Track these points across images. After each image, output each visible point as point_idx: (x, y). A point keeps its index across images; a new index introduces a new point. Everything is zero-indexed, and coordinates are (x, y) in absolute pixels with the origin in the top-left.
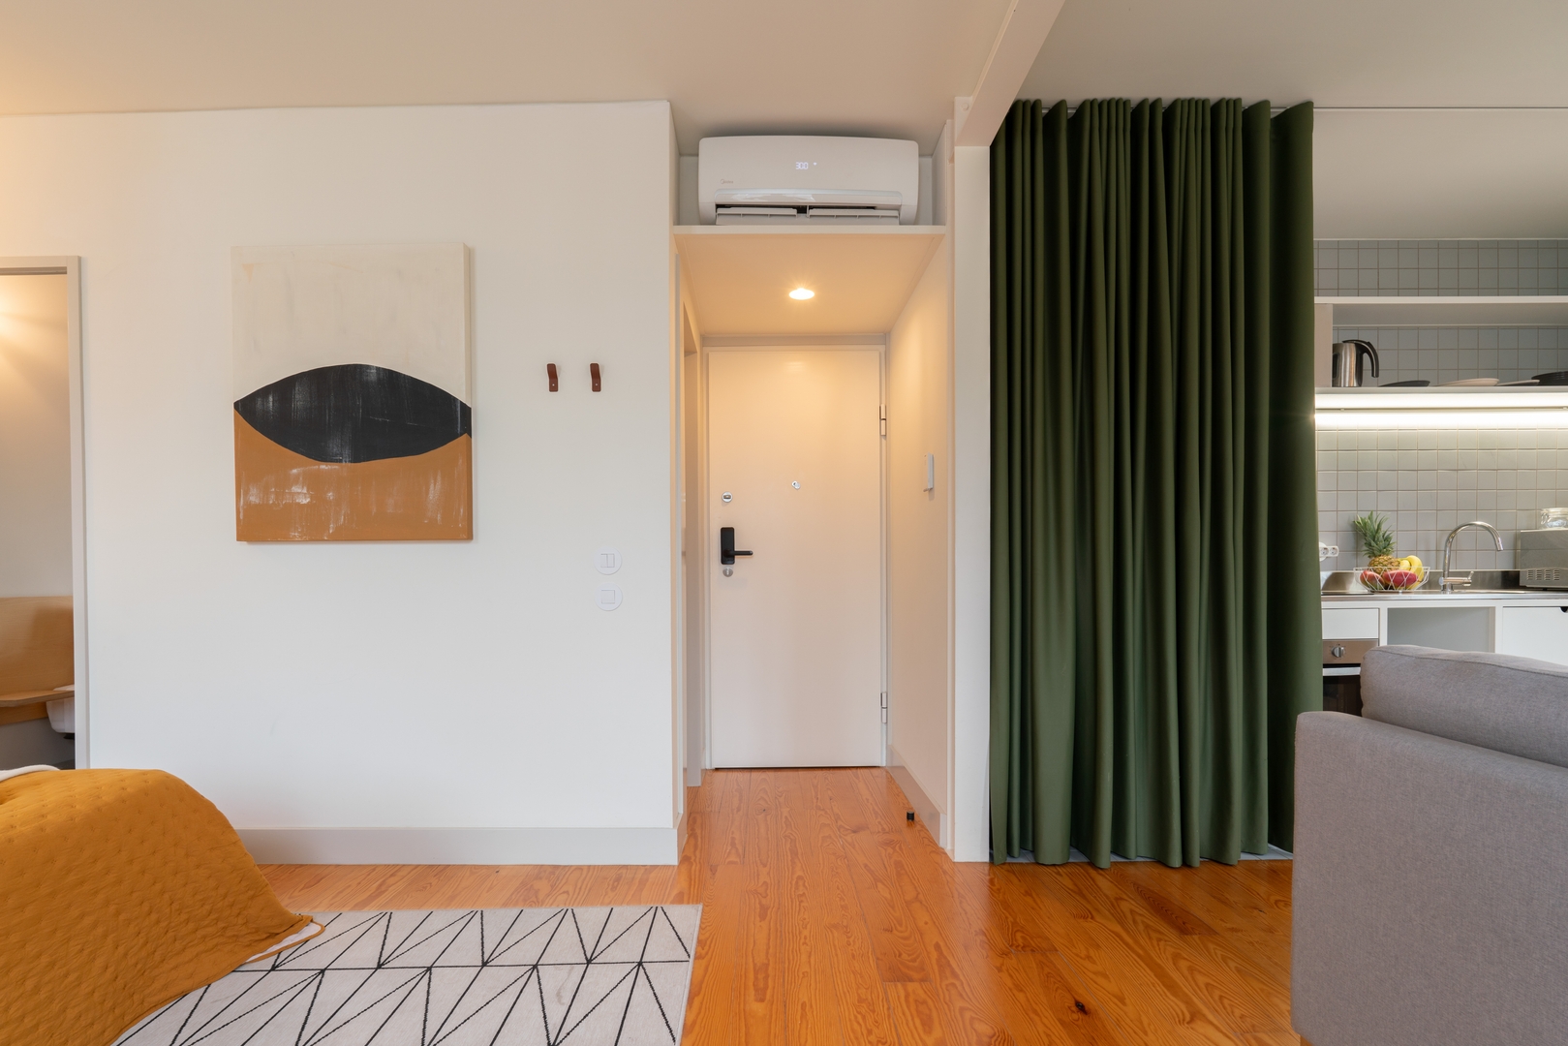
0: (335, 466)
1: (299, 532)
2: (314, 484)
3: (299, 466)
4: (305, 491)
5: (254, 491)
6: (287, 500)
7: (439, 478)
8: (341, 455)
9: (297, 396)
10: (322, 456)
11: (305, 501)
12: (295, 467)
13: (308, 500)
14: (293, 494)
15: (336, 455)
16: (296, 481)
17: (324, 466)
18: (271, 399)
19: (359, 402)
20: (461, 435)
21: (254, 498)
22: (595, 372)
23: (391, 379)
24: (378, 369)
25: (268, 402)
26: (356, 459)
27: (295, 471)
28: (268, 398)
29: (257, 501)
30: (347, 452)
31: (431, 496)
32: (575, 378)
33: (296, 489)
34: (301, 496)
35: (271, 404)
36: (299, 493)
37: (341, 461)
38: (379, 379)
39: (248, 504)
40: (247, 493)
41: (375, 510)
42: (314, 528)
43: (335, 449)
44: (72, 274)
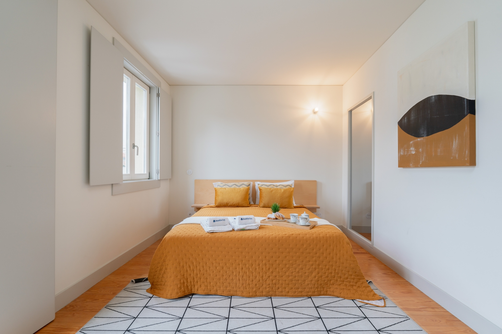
0: (422, 139)
1: (412, 164)
2: (416, 146)
4: (414, 149)
5: (402, 151)
6: (409, 153)
7: (457, 138)
8: (424, 134)
9: (412, 115)
10: (417, 135)
11: (413, 153)
12: (411, 141)
13: (415, 152)
15: (423, 134)
16: (412, 145)
17: (419, 139)
18: (406, 118)
19: (429, 112)
20: (467, 115)
21: (402, 153)
23: (440, 98)
24: (435, 96)
25: (405, 120)
26: (428, 135)
27: (411, 142)
30: (425, 132)
31: (454, 146)
33: (412, 149)
34: (413, 151)
36: (412, 150)
37: (423, 136)
38: (435, 100)
39: (401, 155)
41: (434, 155)
42: (416, 162)
43: (422, 132)
44: (372, 97)
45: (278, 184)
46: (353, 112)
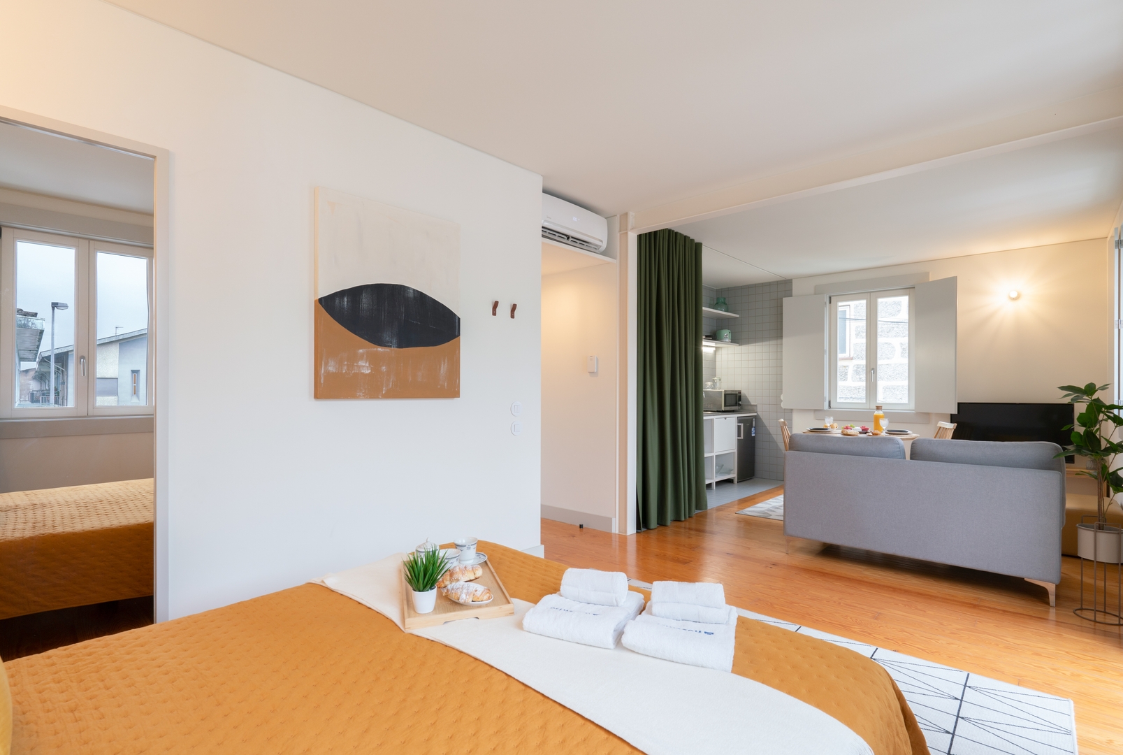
0: (387, 350)
1: (363, 392)
2: (374, 361)
3: (364, 348)
4: (367, 365)
5: (332, 363)
6: (356, 370)
7: (446, 361)
8: (390, 342)
9: (364, 300)
10: (379, 342)
11: (368, 372)
12: (362, 349)
13: (369, 371)
14: (359, 367)
15: (388, 342)
16: (362, 357)
17: (380, 349)
18: (346, 299)
19: (403, 309)
20: (458, 336)
21: (332, 368)
22: (514, 308)
23: (421, 297)
24: (414, 290)
25: (343, 301)
26: (400, 346)
27: (361, 351)
28: (343, 298)
29: (334, 371)
30: (395, 341)
31: (442, 372)
32: (504, 310)
33: (361, 363)
34: (365, 368)
35: (346, 303)
36: (364, 366)
37: (391, 346)
38: (414, 297)
39: (328, 372)
40: (326, 364)
41: (410, 379)
42: (374, 389)
43: (387, 337)
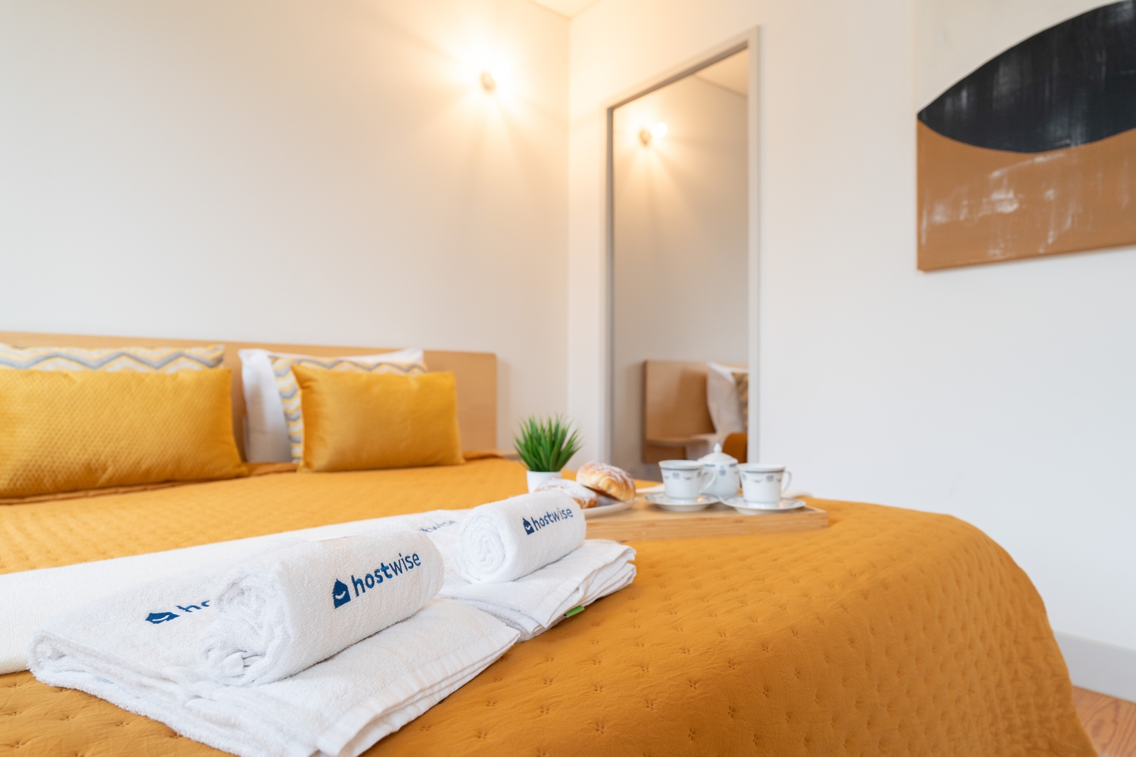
0: (1058, 155)
2: (1025, 185)
3: (1002, 167)
4: (1011, 195)
5: (941, 208)
6: (985, 211)
8: (1069, 137)
11: (1010, 208)
12: (996, 169)
13: (1016, 206)
14: (992, 204)
15: (1061, 139)
16: (998, 185)
17: (1040, 159)
18: (964, 95)
19: (1102, 58)
21: (940, 217)
26: (1094, 135)
27: (996, 174)
29: (945, 220)
30: (1079, 130)
33: (997, 196)
36: (1002, 200)
37: (1068, 146)
39: (931, 227)
40: (930, 212)
42: (1024, 242)
43: (1057, 130)
44: (752, 45)
45: (370, 360)
46: (617, 113)
